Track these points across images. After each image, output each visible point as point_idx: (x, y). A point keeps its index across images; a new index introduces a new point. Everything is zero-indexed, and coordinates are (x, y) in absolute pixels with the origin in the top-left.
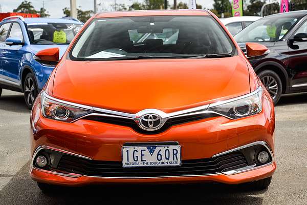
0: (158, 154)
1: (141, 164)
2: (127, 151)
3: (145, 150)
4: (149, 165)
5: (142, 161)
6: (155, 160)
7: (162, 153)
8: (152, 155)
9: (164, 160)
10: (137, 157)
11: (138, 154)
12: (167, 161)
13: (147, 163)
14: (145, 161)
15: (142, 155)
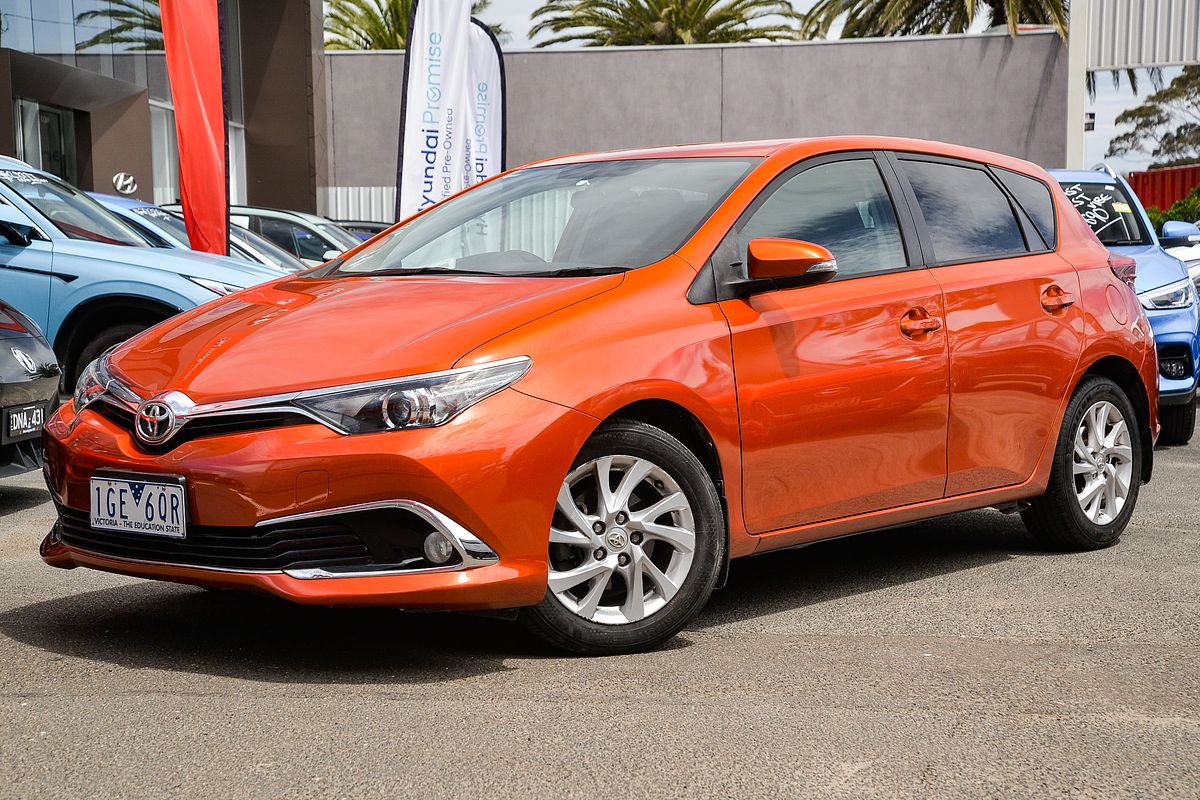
0: (148, 504)
1: (121, 527)
2: (98, 489)
3: (126, 491)
4: (133, 530)
5: (122, 517)
6: (143, 520)
7: (154, 501)
8: (137, 504)
9: (157, 520)
10: (113, 505)
11: (115, 499)
12: (161, 523)
13: (130, 524)
14: (126, 517)
15: (122, 503)
